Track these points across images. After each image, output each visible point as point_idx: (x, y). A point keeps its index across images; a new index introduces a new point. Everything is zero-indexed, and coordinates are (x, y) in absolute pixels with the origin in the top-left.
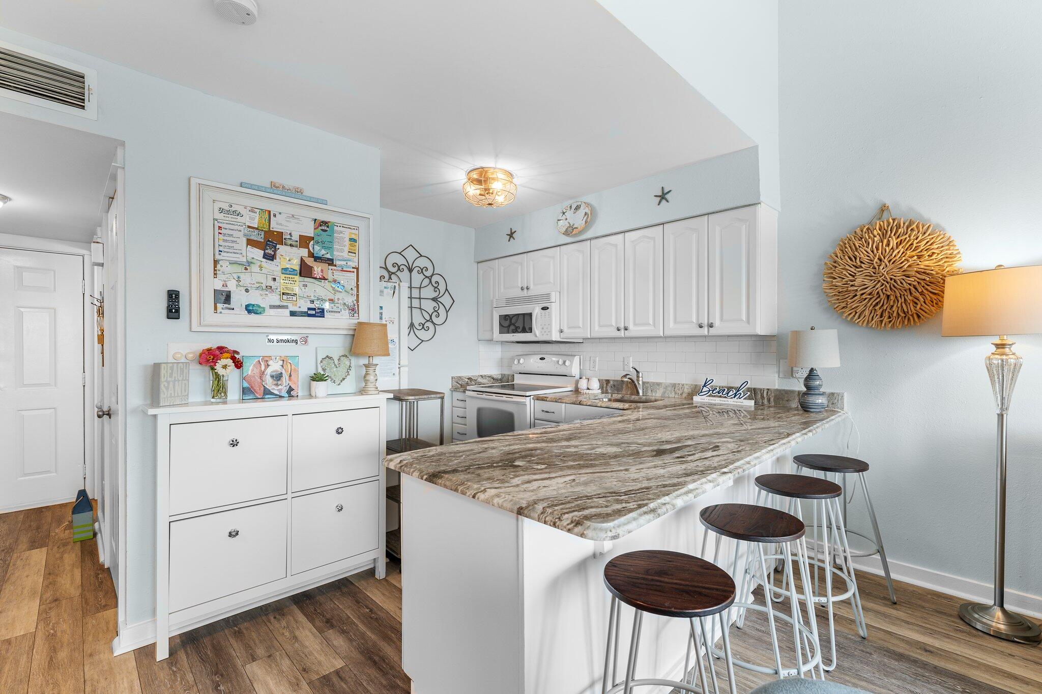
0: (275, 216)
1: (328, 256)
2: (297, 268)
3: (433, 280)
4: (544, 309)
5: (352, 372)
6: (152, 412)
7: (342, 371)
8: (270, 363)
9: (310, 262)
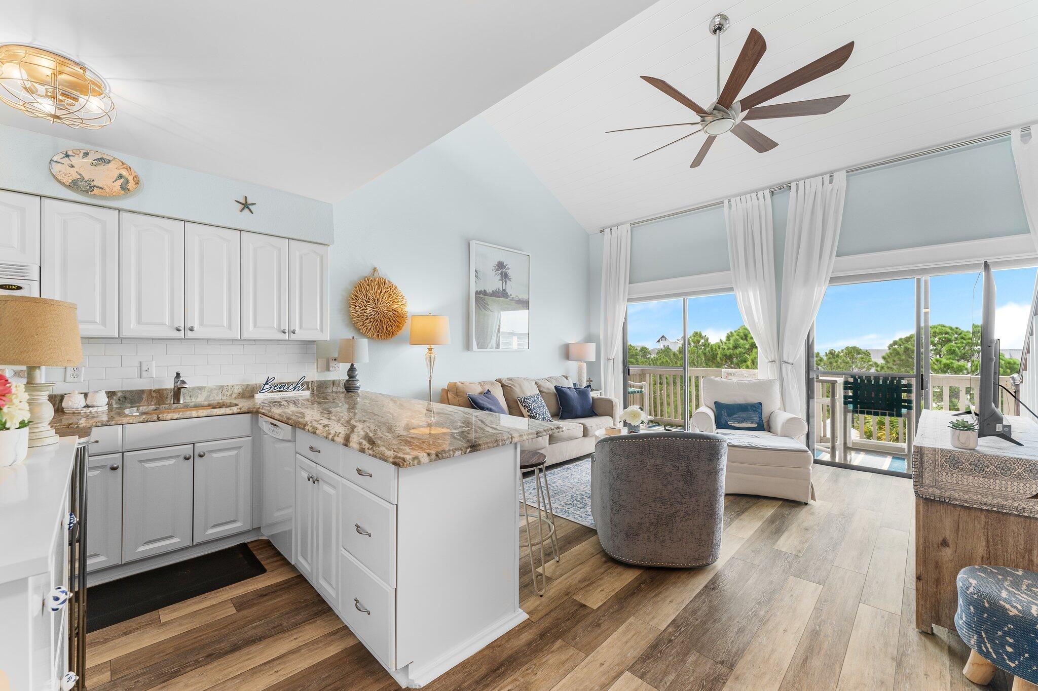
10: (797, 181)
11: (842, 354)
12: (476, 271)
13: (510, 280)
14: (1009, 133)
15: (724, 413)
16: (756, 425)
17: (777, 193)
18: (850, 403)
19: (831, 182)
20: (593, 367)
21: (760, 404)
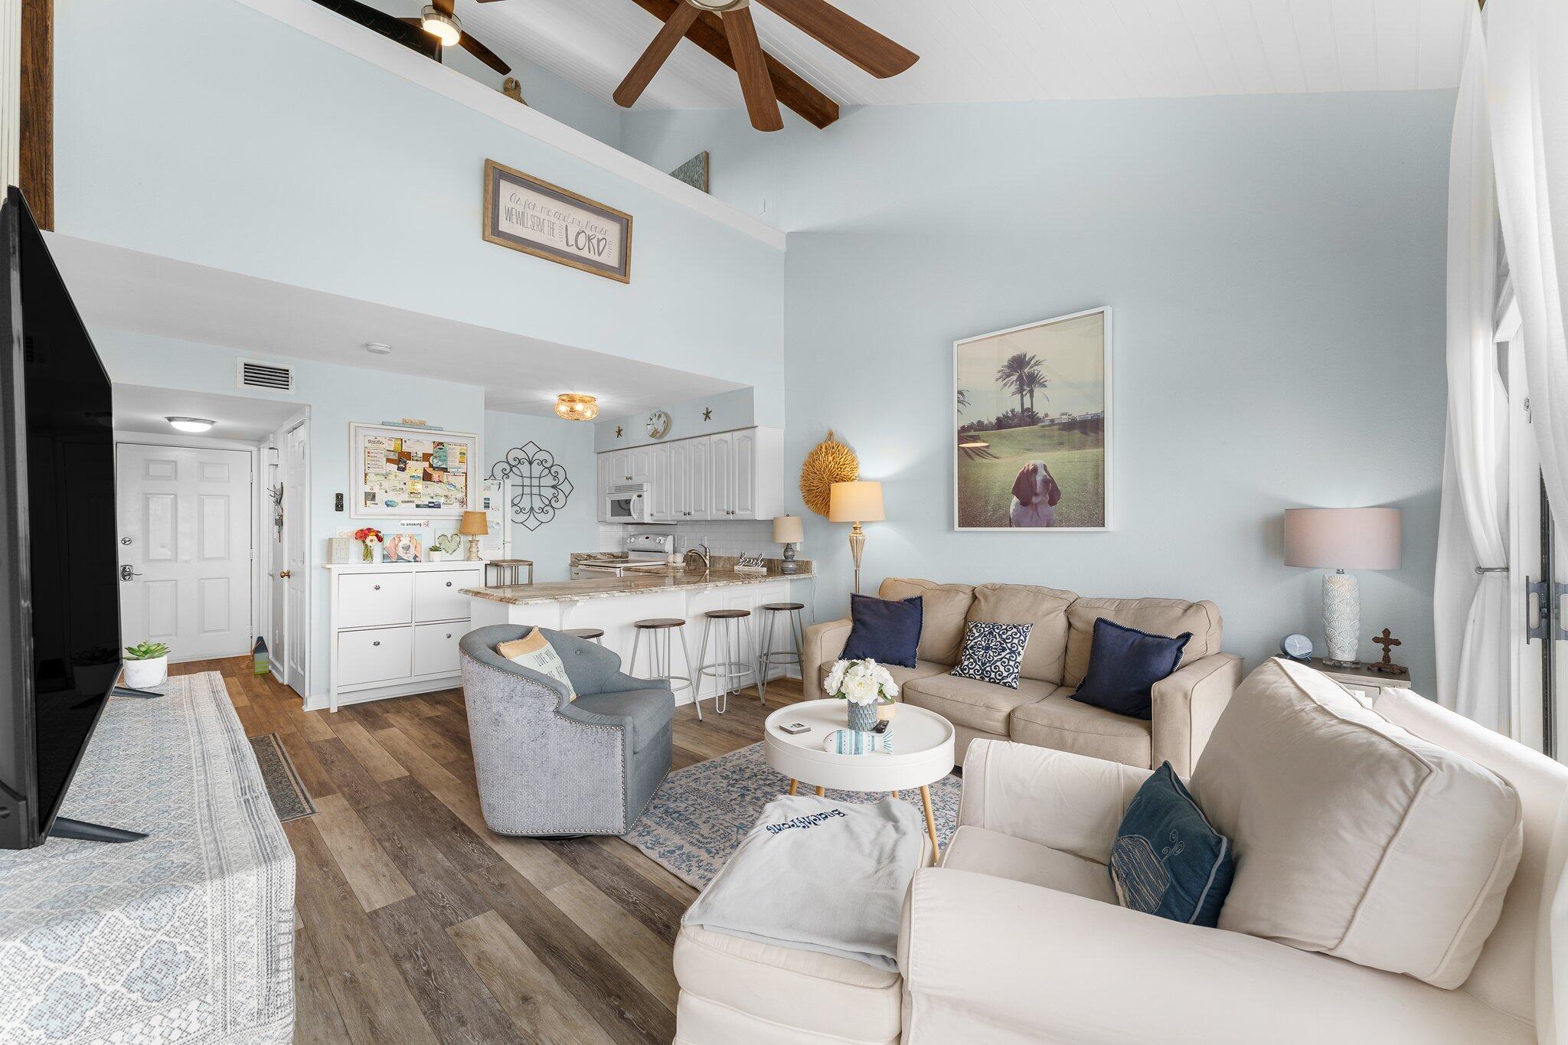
0: (405, 442)
1: (444, 466)
2: (421, 475)
3: (552, 471)
4: (639, 496)
5: (462, 546)
6: (328, 566)
7: (453, 545)
8: (402, 539)
9: (430, 471)
12: (960, 392)
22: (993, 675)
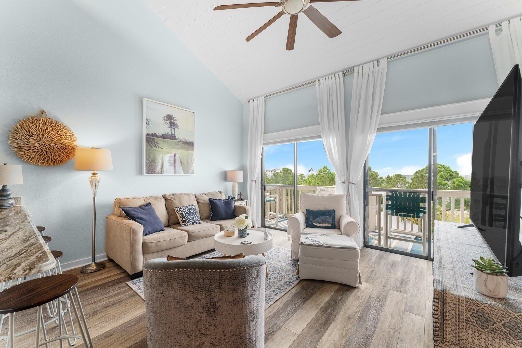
10: (358, 66)
11: (393, 178)
12: (147, 119)
13: (178, 128)
14: (487, 28)
15: (311, 217)
16: (330, 225)
17: (347, 75)
18: (390, 208)
19: (378, 66)
20: (243, 185)
21: (334, 210)
22: (196, 222)
